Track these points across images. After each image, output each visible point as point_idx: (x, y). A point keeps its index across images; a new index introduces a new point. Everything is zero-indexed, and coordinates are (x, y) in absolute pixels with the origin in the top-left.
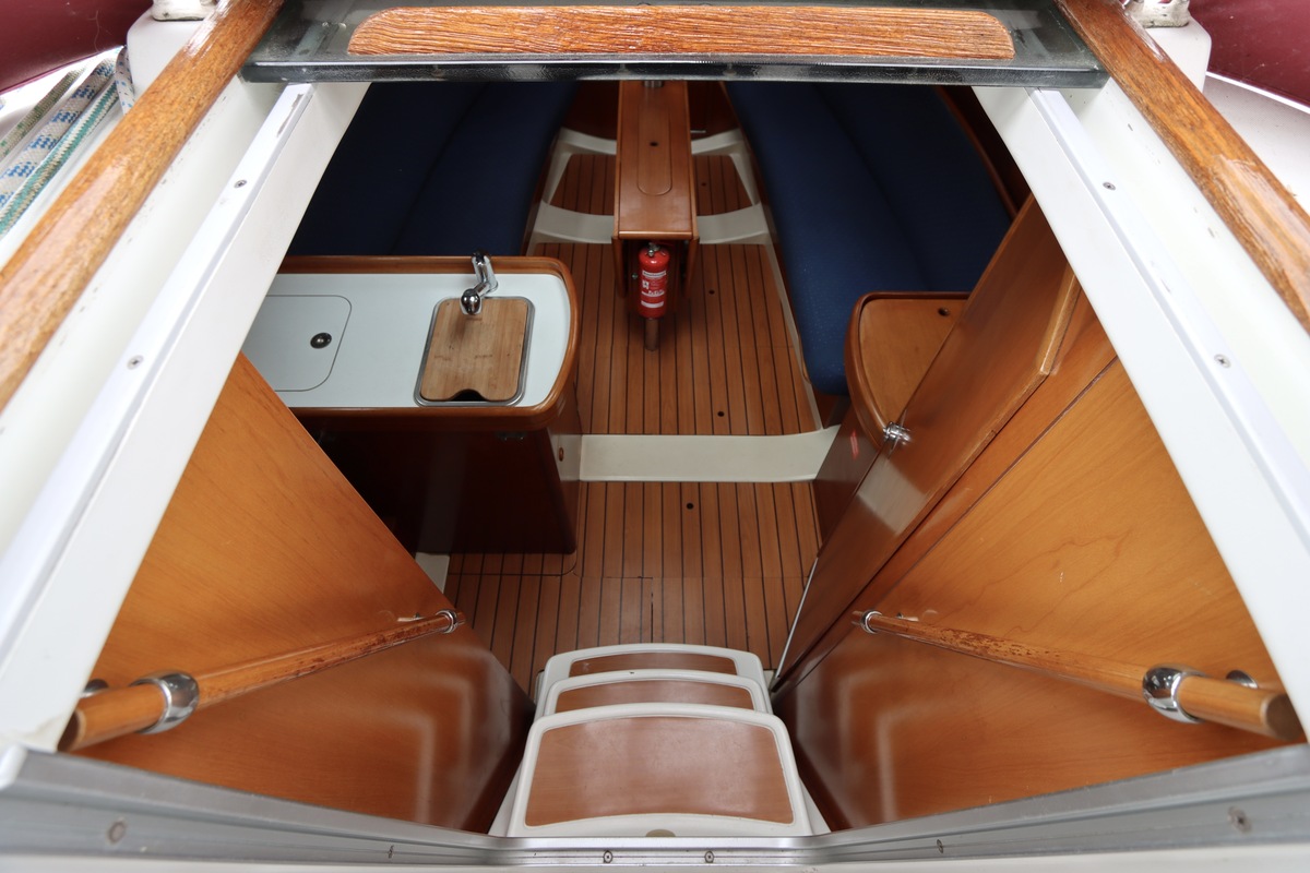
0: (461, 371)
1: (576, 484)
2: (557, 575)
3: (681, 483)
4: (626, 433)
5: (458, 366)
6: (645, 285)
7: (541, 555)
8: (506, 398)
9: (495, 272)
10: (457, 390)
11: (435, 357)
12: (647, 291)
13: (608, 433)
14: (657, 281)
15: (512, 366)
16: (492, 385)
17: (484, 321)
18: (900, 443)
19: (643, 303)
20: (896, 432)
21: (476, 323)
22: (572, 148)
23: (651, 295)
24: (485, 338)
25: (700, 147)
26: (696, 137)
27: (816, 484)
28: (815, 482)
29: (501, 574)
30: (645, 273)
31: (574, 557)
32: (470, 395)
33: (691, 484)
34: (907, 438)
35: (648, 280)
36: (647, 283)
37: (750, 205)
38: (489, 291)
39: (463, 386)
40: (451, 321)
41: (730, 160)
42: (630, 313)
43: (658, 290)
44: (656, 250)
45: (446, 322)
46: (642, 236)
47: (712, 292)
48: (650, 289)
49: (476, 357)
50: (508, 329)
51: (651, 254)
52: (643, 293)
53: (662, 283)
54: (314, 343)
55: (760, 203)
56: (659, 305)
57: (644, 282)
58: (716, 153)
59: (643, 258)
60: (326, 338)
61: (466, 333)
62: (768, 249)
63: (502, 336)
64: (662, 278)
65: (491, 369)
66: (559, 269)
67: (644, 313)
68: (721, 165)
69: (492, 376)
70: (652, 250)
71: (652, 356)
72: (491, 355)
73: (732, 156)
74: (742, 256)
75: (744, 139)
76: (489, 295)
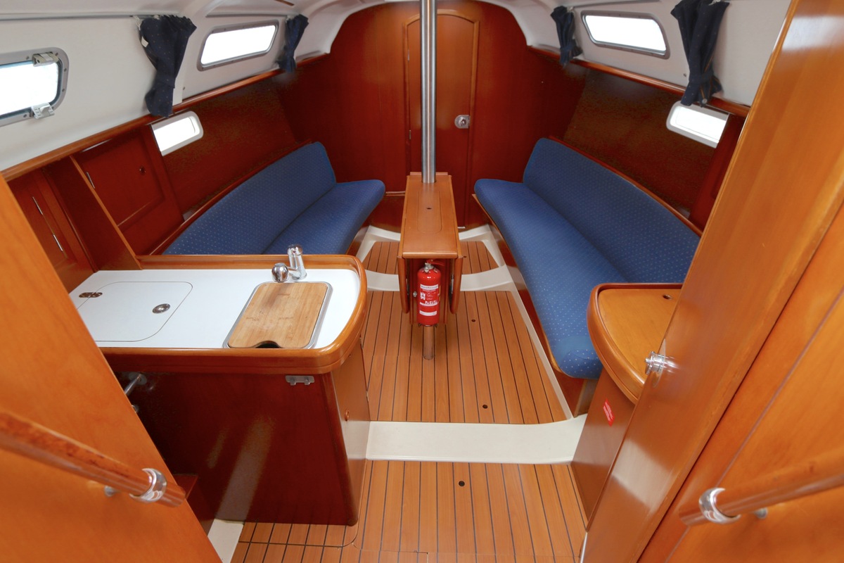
0: (265, 328)
1: (361, 463)
2: (338, 547)
3: (453, 464)
4: (406, 421)
5: (264, 325)
6: (423, 296)
7: (326, 526)
8: (298, 347)
9: (305, 268)
10: (259, 341)
11: (247, 318)
12: (423, 302)
13: (392, 421)
14: (432, 292)
15: (308, 324)
16: (288, 338)
17: (291, 295)
18: (665, 371)
19: (421, 312)
20: (660, 361)
21: (285, 296)
22: (376, 237)
23: (427, 304)
24: (290, 306)
25: (465, 236)
26: (461, 231)
27: (575, 467)
28: (573, 464)
29: (287, 544)
30: (423, 287)
31: (355, 530)
32: (271, 345)
33: (462, 464)
34: (671, 364)
35: (425, 292)
36: (424, 295)
37: (497, 267)
38: (298, 278)
39: (266, 339)
40: (265, 296)
41: (482, 243)
42: (412, 322)
43: (433, 300)
44: (431, 268)
45: (261, 296)
46: (420, 255)
47: (474, 321)
48: (426, 300)
49: (280, 319)
50: (309, 300)
51: (426, 271)
52: (421, 303)
53: (436, 294)
54: (156, 311)
55: (505, 265)
56: (434, 313)
57: (421, 294)
58: (473, 240)
59: (420, 274)
60: (166, 307)
61: (275, 303)
62: (514, 295)
63: (304, 304)
64: (436, 290)
65: (290, 327)
66: (354, 263)
67: (422, 321)
68: (477, 246)
69: (290, 331)
70: (428, 268)
71: (428, 364)
72: (292, 318)
73: (483, 241)
74: (495, 299)
75: (492, 230)
76: (299, 281)
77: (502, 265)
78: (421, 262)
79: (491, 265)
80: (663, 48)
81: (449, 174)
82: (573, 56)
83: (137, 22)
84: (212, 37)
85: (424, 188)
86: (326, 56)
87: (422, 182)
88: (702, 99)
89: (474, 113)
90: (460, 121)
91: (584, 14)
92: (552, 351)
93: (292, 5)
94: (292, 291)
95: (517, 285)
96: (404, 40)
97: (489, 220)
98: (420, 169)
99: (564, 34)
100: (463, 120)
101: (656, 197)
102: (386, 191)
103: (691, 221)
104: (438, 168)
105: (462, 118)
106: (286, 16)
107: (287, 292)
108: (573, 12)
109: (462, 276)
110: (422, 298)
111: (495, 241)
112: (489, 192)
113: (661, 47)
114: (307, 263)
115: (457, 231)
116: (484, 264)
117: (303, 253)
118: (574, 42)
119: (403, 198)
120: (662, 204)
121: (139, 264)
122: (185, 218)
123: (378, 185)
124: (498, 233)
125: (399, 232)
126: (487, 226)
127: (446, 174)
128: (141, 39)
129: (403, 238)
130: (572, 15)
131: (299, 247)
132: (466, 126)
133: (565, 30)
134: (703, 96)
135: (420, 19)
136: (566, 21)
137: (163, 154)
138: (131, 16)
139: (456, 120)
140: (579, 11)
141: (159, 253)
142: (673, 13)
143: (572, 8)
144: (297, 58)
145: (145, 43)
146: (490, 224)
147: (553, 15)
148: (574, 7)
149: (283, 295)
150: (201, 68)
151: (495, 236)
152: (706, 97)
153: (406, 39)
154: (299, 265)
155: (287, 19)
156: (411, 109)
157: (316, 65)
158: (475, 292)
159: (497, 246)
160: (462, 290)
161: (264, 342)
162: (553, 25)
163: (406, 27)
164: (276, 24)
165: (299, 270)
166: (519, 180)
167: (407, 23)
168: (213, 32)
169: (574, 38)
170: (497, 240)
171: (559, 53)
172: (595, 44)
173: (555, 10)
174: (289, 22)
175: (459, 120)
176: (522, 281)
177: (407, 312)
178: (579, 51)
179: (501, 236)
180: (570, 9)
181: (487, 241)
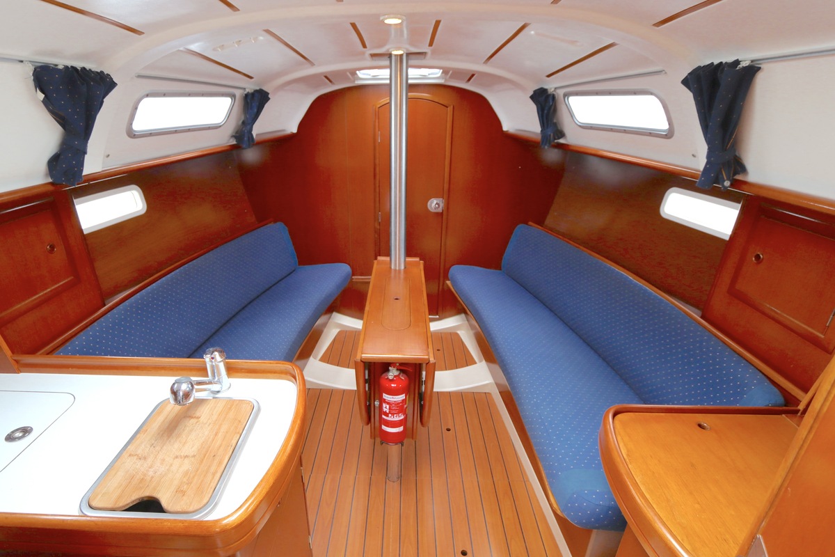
0: (151, 473)
5: (151, 467)
6: (386, 408)
8: (191, 509)
10: (135, 496)
11: (131, 454)
12: (387, 415)
14: (397, 404)
15: (213, 469)
16: (180, 492)
17: (201, 419)
19: (384, 427)
21: (193, 421)
22: (340, 325)
23: (390, 418)
24: (194, 437)
25: (435, 326)
26: (433, 320)
30: (385, 396)
32: (150, 504)
35: (388, 403)
36: (388, 406)
37: (476, 363)
38: (218, 392)
39: (146, 493)
40: (166, 418)
41: (457, 334)
42: (373, 436)
43: (398, 413)
44: (396, 373)
45: (161, 419)
46: (383, 358)
47: (448, 430)
48: (390, 413)
49: (177, 457)
50: (224, 428)
51: (391, 378)
52: (383, 416)
53: (403, 406)
54: (10, 438)
55: (484, 361)
56: (401, 429)
57: (384, 405)
58: (446, 331)
59: (383, 382)
60: (26, 431)
61: (176, 431)
62: (494, 396)
63: (216, 435)
64: (403, 400)
65: (186, 473)
66: (294, 373)
67: (386, 438)
68: (451, 338)
69: (185, 480)
70: (393, 373)
71: (393, 488)
72: (194, 456)
73: (459, 332)
74: (472, 401)
75: (468, 321)
76: (218, 395)
77: (481, 361)
78: (385, 366)
79: (469, 361)
80: (665, 126)
81: (420, 260)
82: (555, 139)
83: (29, 70)
84: (146, 100)
85: (393, 275)
86: (292, 136)
87: (391, 268)
88: (724, 181)
89: (448, 196)
90: (433, 205)
91: (567, 95)
92: (551, 487)
93: (251, 78)
94: (204, 413)
95: (498, 385)
96: (375, 122)
97: (464, 309)
98: (388, 254)
99: (545, 115)
100: (437, 204)
101: (656, 289)
102: (353, 275)
103: (704, 319)
104: (410, 252)
105: (435, 202)
106: (245, 89)
107: (198, 414)
108: (554, 93)
109: (436, 372)
110: (385, 410)
111: (471, 333)
112: (465, 279)
113: (662, 124)
114: (231, 370)
115: (428, 320)
116: (460, 359)
117: (226, 358)
118: (555, 125)
119: (369, 283)
120: (668, 300)
121: (16, 366)
122: (106, 303)
123: (344, 269)
124: (474, 323)
125: (361, 318)
126: (463, 315)
127: (417, 259)
128: (36, 91)
129: (365, 326)
130: (554, 97)
131: (220, 352)
132: (440, 210)
133: (546, 112)
134: (725, 178)
135: (390, 103)
136: (546, 103)
137: (85, 232)
138: (22, 61)
139: (429, 203)
140: (561, 92)
141: (49, 353)
142: (685, 82)
143: (553, 90)
144: (257, 135)
145: (41, 96)
146: (466, 313)
147: (532, 97)
148: (556, 88)
149: (191, 417)
150: (132, 134)
151: (472, 327)
152: (728, 179)
153: (377, 121)
154: (219, 374)
155: (246, 93)
156: (381, 190)
157: (280, 144)
158: (450, 392)
159: (474, 338)
160: (435, 390)
161: (143, 498)
162: (532, 108)
163: (377, 110)
164: (233, 96)
165: (219, 382)
166: (497, 266)
167: (379, 106)
168: (147, 96)
169: (555, 121)
170: (474, 331)
171: (539, 138)
172: (580, 126)
173: (535, 92)
174: (247, 96)
175: (432, 203)
176: (504, 381)
177: (368, 424)
178: (561, 134)
179: (477, 326)
180: (551, 91)
181: (463, 332)
